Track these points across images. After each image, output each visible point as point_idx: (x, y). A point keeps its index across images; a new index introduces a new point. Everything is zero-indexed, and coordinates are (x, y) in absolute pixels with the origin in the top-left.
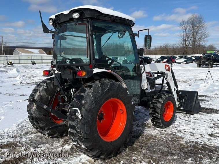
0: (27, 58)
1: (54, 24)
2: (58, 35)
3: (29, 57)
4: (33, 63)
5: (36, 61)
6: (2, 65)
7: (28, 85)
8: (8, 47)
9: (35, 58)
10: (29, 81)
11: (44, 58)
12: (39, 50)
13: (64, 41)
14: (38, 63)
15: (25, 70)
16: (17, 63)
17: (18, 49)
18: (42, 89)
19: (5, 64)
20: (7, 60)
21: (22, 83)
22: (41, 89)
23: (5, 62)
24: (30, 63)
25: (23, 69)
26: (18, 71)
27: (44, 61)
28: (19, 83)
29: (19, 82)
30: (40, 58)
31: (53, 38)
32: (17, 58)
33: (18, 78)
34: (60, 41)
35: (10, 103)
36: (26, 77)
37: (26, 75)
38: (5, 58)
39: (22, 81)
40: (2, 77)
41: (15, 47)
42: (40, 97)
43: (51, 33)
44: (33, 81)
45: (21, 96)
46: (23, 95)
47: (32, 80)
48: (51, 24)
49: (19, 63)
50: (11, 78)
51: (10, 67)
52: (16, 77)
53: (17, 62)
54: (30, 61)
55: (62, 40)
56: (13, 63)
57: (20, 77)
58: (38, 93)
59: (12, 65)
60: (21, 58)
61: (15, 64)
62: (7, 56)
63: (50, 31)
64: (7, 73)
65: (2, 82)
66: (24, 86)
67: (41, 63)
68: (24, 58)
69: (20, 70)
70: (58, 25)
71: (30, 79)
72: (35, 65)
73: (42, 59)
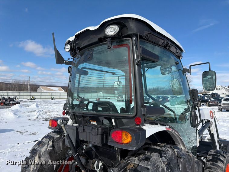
0: (47, 94)
1: (73, 51)
2: (76, 68)
3: (49, 94)
4: (52, 99)
5: (55, 97)
6: (26, 100)
7: (43, 121)
8: (34, 85)
9: (54, 94)
10: (45, 116)
11: (62, 94)
12: (58, 88)
13: (86, 76)
14: (56, 99)
15: (44, 105)
16: (39, 99)
17: (42, 87)
18: (45, 152)
19: (28, 99)
20: (31, 95)
21: (38, 118)
22: (43, 150)
23: (29, 98)
24: (50, 99)
25: (43, 104)
26: (37, 106)
27: (61, 97)
28: (35, 119)
29: (35, 117)
30: (59, 94)
31: (69, 72)
32: (40, 94)
33: (35, 113)
34: (80, 77)
35: (17, 145)
36: (43, 111)
37: (43, 110)
38: (29, 94)
39: (38, 116)
40: (21, 111)
41: (39, 86)
42: (39, 166)
43: (66, 63)
44: (48, 117)
45: (32, 134)
46: (35, 134)
47: (48, 115)
48: (68, 50)
49: (41, 99)
50: (29, 112)
51: (32, 101)
52: (34, 112)
53: (39, 97)
54: (50, 97)
55: (81, 75)
56: (35, 99)
57: (38, 112)
58: (37, 159)
59: (34, 100)
60: (42, 94)
61: (37, 99)
62: (31, 93)
63: (66, 61)
64: (28, 107)
65: (19, 117)
66: (39, 122)
67: (59, 99)
68: (45, 94)
69: (40, 105)
70: (77, 52)
71: (47, 114)
72: (53, 100)
73: (60, 96)
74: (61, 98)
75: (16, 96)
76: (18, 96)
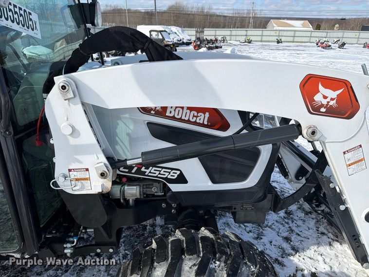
3: (276, 33)
4: (278, 42)
5: (283, 39)
6: (238, 43)
9: (285, 33)
11: (297, 34)
12: (302, 22)
14: (286, 42)
16: (258, 41)
17: (274, 20)
19: (241, 41)
20: (246, 35)
23: (243, 39)
24: (275, 41)
30: (293, 32)
38: (244, 33)
49: (261, 41)
51: (246, 45)
54: (275, 39)
56: (251, 41)
59: (250, 43)
60: (265, 33)
61: (254, 41)
62: (247, 30)
67: (291, 42)
68: (268, 33)
72: (280, 44)
73: (294, 36)
74: (295, 40)
75: (224, 36)
76: (226, 37)
